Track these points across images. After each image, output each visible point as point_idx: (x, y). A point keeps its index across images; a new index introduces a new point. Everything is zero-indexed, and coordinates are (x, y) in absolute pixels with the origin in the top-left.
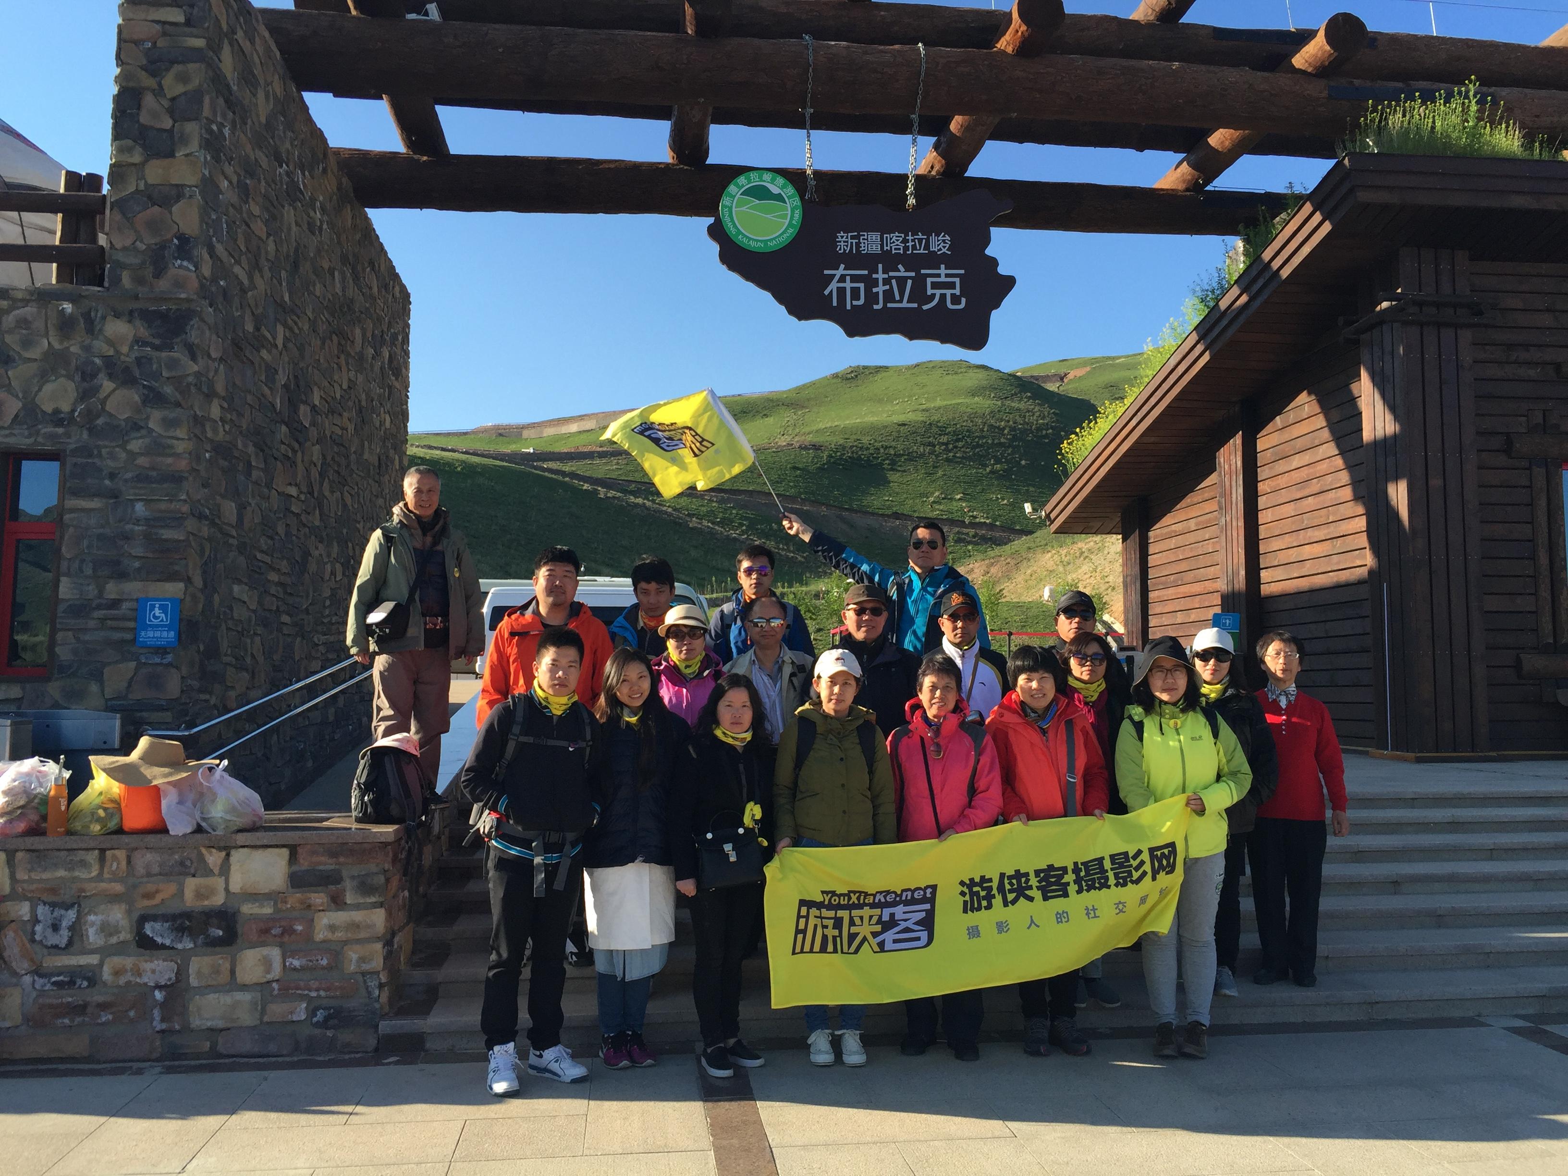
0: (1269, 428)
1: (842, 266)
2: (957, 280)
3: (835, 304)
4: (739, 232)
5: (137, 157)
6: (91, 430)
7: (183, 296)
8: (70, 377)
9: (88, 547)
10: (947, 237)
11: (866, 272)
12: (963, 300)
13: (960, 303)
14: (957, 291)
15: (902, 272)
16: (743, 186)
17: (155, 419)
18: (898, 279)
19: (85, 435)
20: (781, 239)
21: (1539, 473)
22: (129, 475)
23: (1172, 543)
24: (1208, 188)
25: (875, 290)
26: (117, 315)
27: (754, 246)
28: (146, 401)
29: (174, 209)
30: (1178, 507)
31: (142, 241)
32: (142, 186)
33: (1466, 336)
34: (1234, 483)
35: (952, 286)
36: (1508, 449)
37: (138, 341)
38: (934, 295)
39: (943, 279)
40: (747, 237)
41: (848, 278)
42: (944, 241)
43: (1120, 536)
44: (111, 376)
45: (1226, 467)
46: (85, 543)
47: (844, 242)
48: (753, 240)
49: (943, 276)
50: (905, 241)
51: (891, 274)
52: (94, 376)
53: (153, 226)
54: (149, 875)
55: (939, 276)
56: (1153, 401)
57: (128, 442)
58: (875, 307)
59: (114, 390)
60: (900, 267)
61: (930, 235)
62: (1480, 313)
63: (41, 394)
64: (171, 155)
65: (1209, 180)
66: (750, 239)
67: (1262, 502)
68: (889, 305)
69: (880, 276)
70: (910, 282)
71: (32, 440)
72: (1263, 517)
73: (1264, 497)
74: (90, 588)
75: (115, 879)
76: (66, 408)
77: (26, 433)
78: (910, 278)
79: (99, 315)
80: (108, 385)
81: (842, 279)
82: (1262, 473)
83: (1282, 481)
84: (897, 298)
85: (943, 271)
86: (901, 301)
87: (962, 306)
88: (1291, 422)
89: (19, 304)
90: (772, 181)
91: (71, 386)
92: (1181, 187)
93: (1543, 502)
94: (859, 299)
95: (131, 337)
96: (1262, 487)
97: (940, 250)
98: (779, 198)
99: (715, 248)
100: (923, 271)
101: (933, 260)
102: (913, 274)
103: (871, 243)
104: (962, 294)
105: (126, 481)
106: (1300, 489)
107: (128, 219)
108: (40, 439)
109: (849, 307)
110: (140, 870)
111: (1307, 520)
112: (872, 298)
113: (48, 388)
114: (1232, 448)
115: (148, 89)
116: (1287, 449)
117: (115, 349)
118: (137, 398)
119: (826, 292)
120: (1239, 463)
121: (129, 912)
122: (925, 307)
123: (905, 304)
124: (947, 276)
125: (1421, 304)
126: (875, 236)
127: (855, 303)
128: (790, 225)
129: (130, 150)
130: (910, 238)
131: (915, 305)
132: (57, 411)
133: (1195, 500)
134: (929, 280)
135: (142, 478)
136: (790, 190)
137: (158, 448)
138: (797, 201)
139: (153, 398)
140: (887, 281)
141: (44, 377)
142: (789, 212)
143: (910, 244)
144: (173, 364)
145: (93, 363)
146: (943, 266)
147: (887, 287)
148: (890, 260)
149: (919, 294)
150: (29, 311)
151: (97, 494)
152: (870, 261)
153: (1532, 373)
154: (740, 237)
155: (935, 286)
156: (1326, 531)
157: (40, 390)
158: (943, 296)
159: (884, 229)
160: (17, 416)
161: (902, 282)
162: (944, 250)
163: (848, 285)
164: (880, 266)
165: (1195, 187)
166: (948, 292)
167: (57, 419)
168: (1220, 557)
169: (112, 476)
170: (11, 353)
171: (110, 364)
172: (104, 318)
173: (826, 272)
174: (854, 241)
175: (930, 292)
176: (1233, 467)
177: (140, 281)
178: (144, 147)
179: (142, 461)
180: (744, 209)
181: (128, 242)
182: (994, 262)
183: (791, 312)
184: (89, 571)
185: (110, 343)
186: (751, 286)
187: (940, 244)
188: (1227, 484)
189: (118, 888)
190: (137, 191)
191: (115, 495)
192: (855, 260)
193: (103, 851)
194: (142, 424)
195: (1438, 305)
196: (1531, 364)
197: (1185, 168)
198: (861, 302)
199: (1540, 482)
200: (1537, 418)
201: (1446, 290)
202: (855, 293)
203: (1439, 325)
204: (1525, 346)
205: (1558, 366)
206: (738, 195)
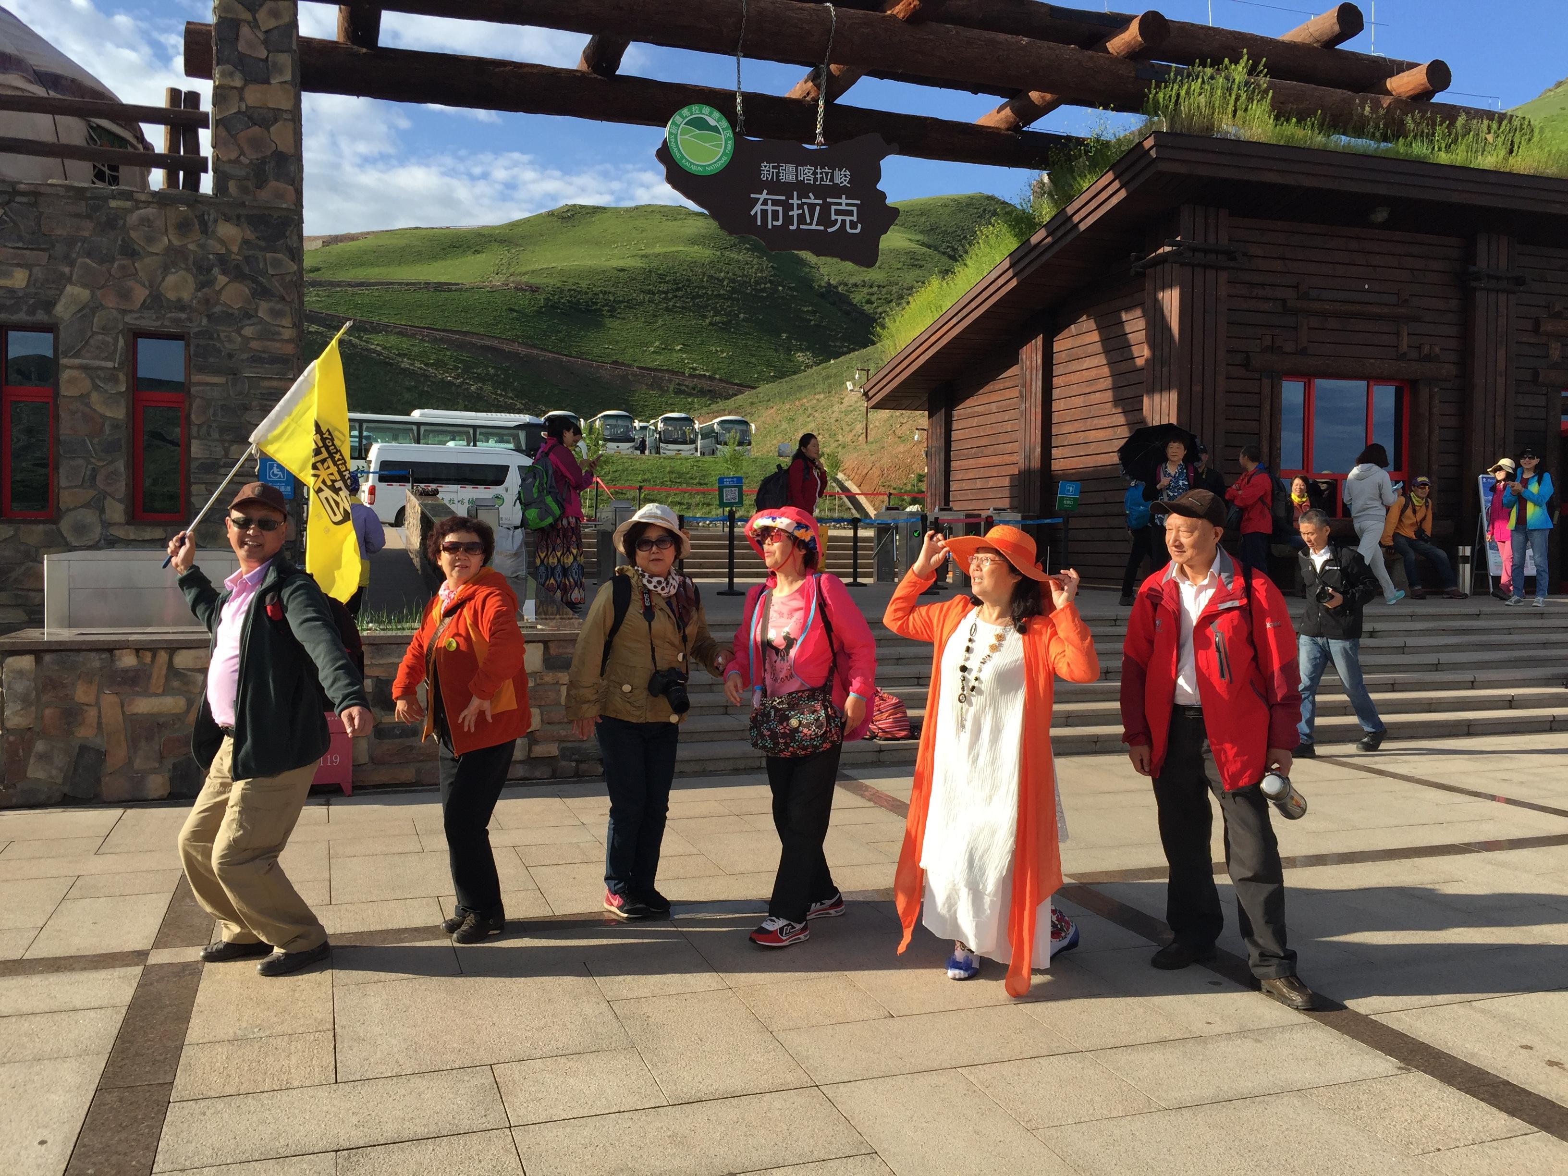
0: (1065, 333)
1: (765, 191)
2: (855, 209)
3: (759, 223)
4: (683, 157)
5: (238, 82)
6: (209, 317)
7: (284, 206)
8: (187, 270)
9: (215, 415)
10: (848, 173)
11: (784, 198)
12: (859, 226)
13: (856, 229)
14: (855, 218)
15: (812, 200)
16: (686, 117)
17: (263, 309)
18: (808, 204)
19: (205, 321)
20: (717, 165)
21: (1266, 382)
22: (245, 356)
23: (975, 422)
24: (1024, 129)
25: (791, 213)
26: (227, 219)
27: (694, 169)
28: (254, 294)
29: (272, 129)
30: (981, 391)
31: (244, 155)
32: (244, 108)
33: (1223, 276)
34: (1034, 377)
35: (850, 213)
36: (1246, 365)
37: (245, 242)
38: (836, 220)
39: (843, 207)
40: (689, 162)
41: (770, 202)
42: (845, 175)
43: (926, 413)
44: (224, 272)
45: (1028, 363)
46: (211, 411)
47: (767, 170)
48: (695, 164)
49: (844, 204)
50: (815, 173)
51: (804, 200)
52: (210, 270)
53: (255, 143)
55: (840, 204)
56: (973, 305)
57: (242, 328)
58: (791, 228)
59: (226, 284)
60: (811, 195)
61: (834, 170)
62: (1234, 259)
63: (165, 284)
64: (267, 81)
65: (1028, 123)
66: (692, 163)
67: (1056, 393)
68: (802, 227)
69: (795, 202)
70: (818, 208)
71: (159, 323)
72: (1055, 406)
73: (1058, 390)
74: (217, 449)
76: (186, 296)
77: (154, 316)
78: (818, 204)
79: (212, 217)
80: (222, 279)
81: (765, 202)
82: (1057, 370)
83: (1074, 378)
84: (808, 221)
85: (844, 200)
86: (811, 224)
87: (858, 231)
88: (1084, 330)
89: (141, 205)
90: (710, 115)
91: (190, 278)
92: (1003, 126)
93: (1268, 405)
94: (778, 220)
95: (239, 240)
96: (1056, 381)
97: (842, 183)
98: (715, 129)
99: (663, 169)
100: (828, 200)
101: (837, 191)
102: (820, 202)
103: (788, 173)
104: (858, 221)
105: (242, 361)
106: (1087, 386)
107: (232, 136)
108: (167, 323)
109: (770, 227)
111: (1094, 411)
112: (788, 220)
113: (171, 279)
114: (1034, 348)
115: (245, 21)
116: (1080, 352)
117: (227, 249)
118: (247, 291)
119: (752, 213)
120: (1040, 361)
122: (830, 230)
123: (814, 227)
124: (847, 205)
125: (1194, 250)
126: (791, 168)
127: (775, 223)
128: (724, 154)
129: (231, 75)
130: (819, 171)
131: (822, 228)
132: (179, 300)
133: (997, 388)
134: (833, 208)
135: (256, 359)
136: (725, 123)
137: (268, 334)
138: (730, 133)
139: (262, 292)
140: (800, 207)
141: (166, 270)
142: (724, 143)
143: (819, 176)
144: (277, 263)
145: (209, 260)
146: (844, 196)
147: (800, 212)
148: (803, 189)
149: (825, 219)
150: (151, 211)
151: (217, 372)
152: (786, 189)
153: (1267, 306)
154: (684, 161)
155: (838, 212)
156: (1109, 421)
157: (163, 279)
158: (844, 221)
159: (799, 163)
160: (145, 301)
161: (812, 207)
162: (845, 183)
163: (770, 208)
164: (795, 193)
165: (1015, 128)
166: (848, 219)
167: (180, 306)
168: (1019, 435)
169: (230, 356)
170: (136, 247)
171: (223, 261)
172: (216, 221)
173: (752, 196)
174: (775, 171)
175: (833, 217)
176: (1034, 364)
177: (244, 190)
178: (242, 72)
179: (254, 345)
180: (686, 137)
181: (233, 156)
182: (883, 196)
183: (724, 228)
184: (216, 435)
185: (222, 242)
187: (842, 178)
188: (1028, 377)
190: (239, 112)
191: (234, 373)
192: (775, 186)
194: (252, 312)
195: (1206, 252)
196: (1266, 299)
197: (1007, 111)
198: (780, 223)
199: (1267, 390)
200: (1268, 341)
201: (1212, 239)
202: (775, 214)
203: (1206, 267)
204: (1263, 285)
205: (1284, 301)
206: (682, 125)
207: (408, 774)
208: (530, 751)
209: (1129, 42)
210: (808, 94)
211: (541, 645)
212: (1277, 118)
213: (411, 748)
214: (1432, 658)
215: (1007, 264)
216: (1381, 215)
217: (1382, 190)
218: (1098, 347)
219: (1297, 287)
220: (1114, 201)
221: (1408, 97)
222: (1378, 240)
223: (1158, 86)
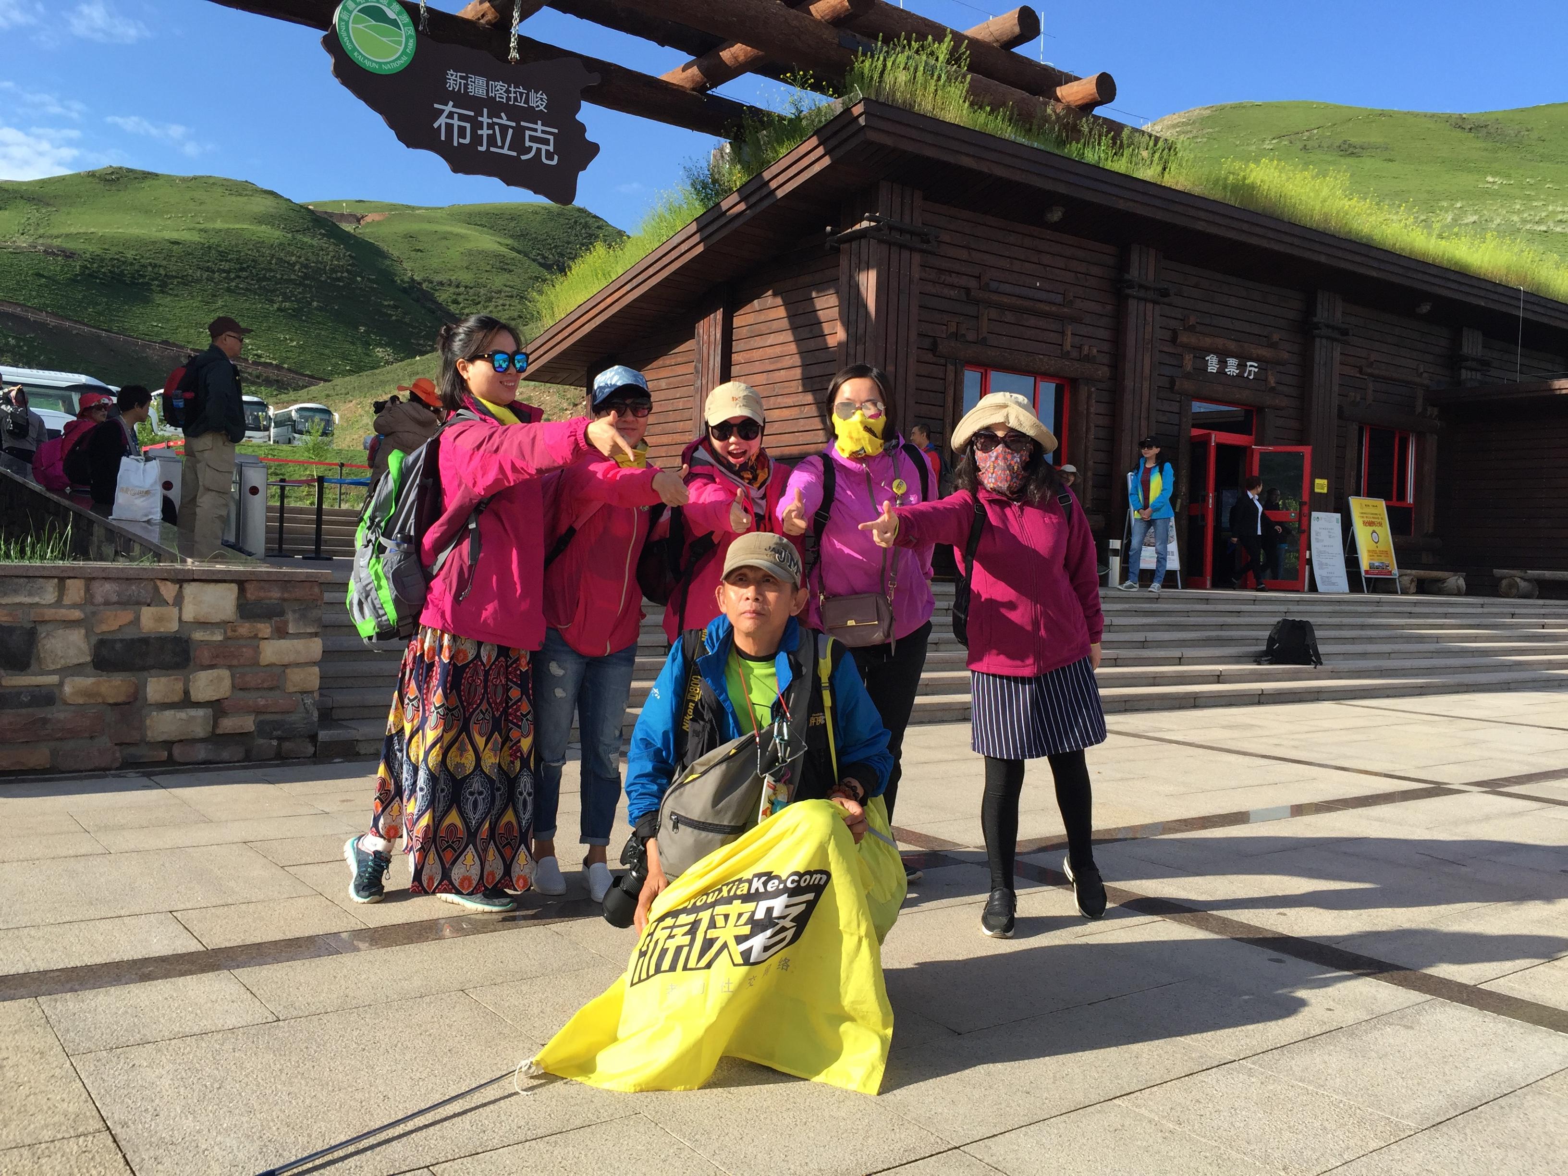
0: (747, 308)
1: (451, 103)
2: (551, 138)
3: (443, 138)
4: (355, 49)
10: (545, 96)
11: (472, 114)
12: (556, 157)
13: (552, 160)
14: (551, 148)
15: (504, 121)
16: (360, 3)
18: (500, 125)
20: (395, 65)
21: (951, 370)
24: (709, 92)
25: (480, 132)
27: (368, 65)
30: (649, 367)
33: (917, 258)
34: (712, 352)
35: (546, 142)
36: (933, 349)
38: (531, 148)
39: (539, 134)
40: (363, 56)
41: (456, 116)
42: (541, 99)
45: (705, 337)
47: (454, 80)
48: (369, 60)
49: (539, 131)
50: (508, 91)
51: (495, 120)
54: (107, 603)
55: (536, 130)
56: (651, 271)
58: (480, 148)
60: (503, 114)
61: (529, 91)
62: (928, 242)
65: (715, 85)
66: (365, 58)
68: (492, 149)
69: (485, 120)
70: (510, 131)
73: (738, 367)
75: (74, 606)
78: (512, 127)
81: (450, 115)
82: (736, 346)
83: (757, 355)
84: (499, 144)
85: (539, 126)
86: (502, 147)
87: (555, 162)
90: (389, 6)
92: (688, 85)
93: (951, 392)
94: (465, 138)
96: (735, 357)
97: (538, 106)
98: (394, 23)
99: (329, 61)
100: (523, 123)
101: (532, 115)
102: (514, 124)
103: (478, 86)
104: (555, 152)
106: (771, 363)
109: (455, 144)
110: (99, 599)
111: (778, 389)
112: (477, 139)
114: (712, 322)
116: (763, 328)
119: (436, 125)
120: (719, 336)
121: (87, 636)
122: (523, 157)
123: (505, 151)
124: (543, 132)
125: (891, 228)
126: (481, 81)
127: (461, 141)
128: (404, 53)
130: (512, 89)
131: (515, 154)
133: (668, 362)
134: (528, 133)
136: (406, 19)
138: (411, 31)
140: (491, 126)
142: (404, 40)
143: (512, 95)
146: (539, 122)
147: (491, 132)
148: (495, 107)
149: (518, 144)
152: (476, 104)
153: (953, 293)
154: (356, 54)
155: (533, 139)
156: (795, 399)
158: (539, 150)
159: (491, 76)
161: (504, 129)
162: (542, 108)
164: (485, 110)
165: (701, 89)
166: (544, 148)
173: (436, 106)
174: (463, 82)
175: (528, 144)
176: (712, 338)
180: (360, 26)
182: (582, 128)
183: (400, 138)
186: (362, 103)
187: (538, 101)
188: (705, 352)
189: (77, 614)
192: (462, 99)
193: (62, 580)
195: (902, 231)
196: (952, 286)
197: (695, 70)
198: (467, 141)
199: (951, 376)
200: (953, 329)
201: (907, 219)
202: (462, 132)
203: (901, 246)
204: (950, 272)
205: (968, 290)
206: (355, 12)
207: (39, 756)
208: (215, 725)
209: (835, 7)
210: (483, 16)
211: (234, 587)
212: (972, 105)
213: (45, 721)
214: (1139, 636)
215: (694, 227)
216: (1056, 215)
217: (1062, 189)
218: (785, 324)
219: (979, 277)
220: (817, 168)
221: (1076, 106)
222: (1049, 240)
223: (864, 54)
